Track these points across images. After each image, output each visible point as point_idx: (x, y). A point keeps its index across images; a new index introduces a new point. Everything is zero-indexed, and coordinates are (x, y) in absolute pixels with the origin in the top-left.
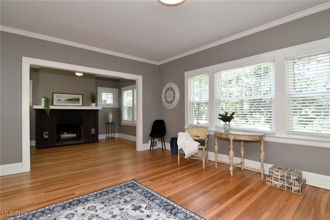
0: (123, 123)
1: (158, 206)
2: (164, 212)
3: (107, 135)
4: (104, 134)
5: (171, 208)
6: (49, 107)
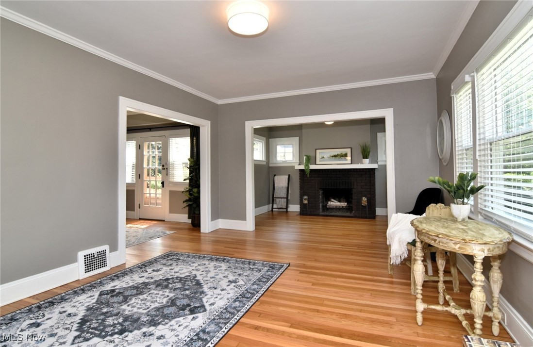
6: (309, 167)
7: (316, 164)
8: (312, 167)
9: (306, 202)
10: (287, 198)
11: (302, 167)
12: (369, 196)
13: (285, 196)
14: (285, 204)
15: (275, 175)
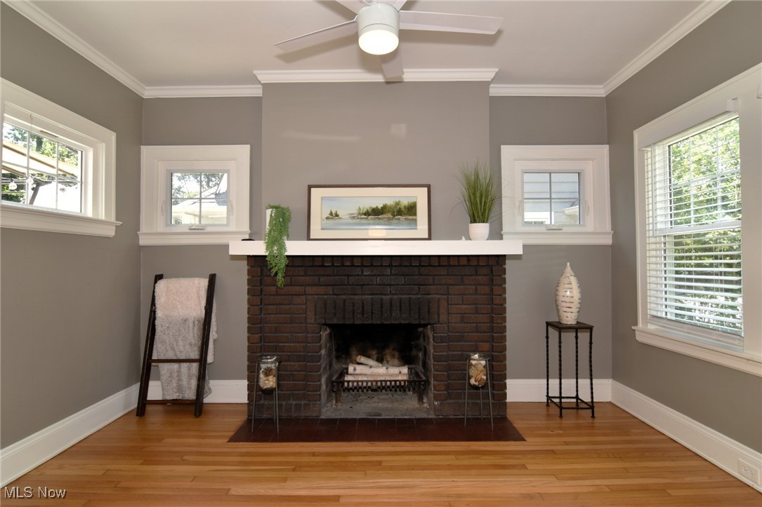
0: (645, 331)
3: (554, 382)
4: (537, 377)
6: (282, 247)
7: (309, 239)
8: (296, 248)
9: (269, 382)
10: (202, 361)
11: (258, 248)
12: (486, 346)
13: (195, 354)
14: (194, 383)
15: (159, 277)
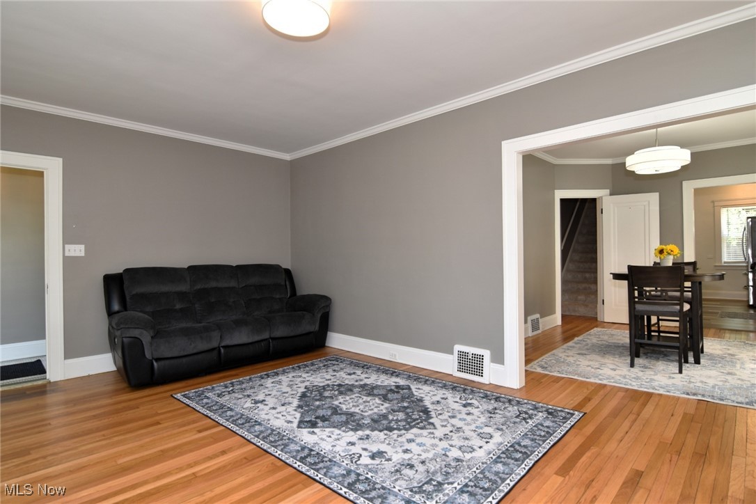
1: (335, 462)
2: (324, 451)
5: (308, 459)
